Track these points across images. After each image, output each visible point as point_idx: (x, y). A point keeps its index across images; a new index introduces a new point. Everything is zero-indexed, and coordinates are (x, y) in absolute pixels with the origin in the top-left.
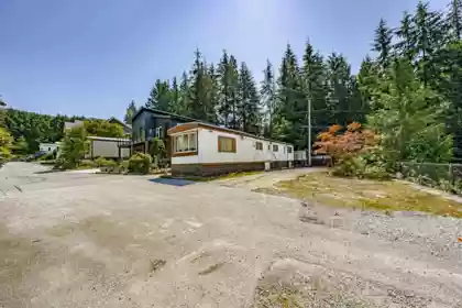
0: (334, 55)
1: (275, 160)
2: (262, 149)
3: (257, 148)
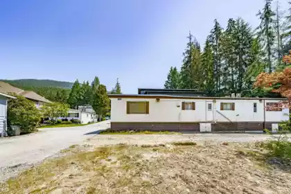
1: (226, 120)
2: (194, 109)
3: (183, 108)
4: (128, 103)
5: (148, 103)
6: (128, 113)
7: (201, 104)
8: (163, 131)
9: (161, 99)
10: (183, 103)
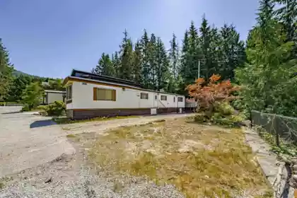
0: (225, 26)
1: (162, 107)
2: (147, 98)
3: (141, 98)
4: (95, 89)
5: (115, 91)
6: (95, 99)
7: (151, 95)
8: (130, 115)
9: (126, 89)
10: (141, 94)
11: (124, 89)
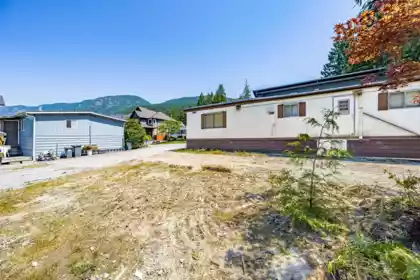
2: (304, 114)
3: (281, 115)
4: (203, 116)
5: (224, 113)
6: (203, 127)
9: (243, 106)
10: (281, 107)
11: (238, 107)
